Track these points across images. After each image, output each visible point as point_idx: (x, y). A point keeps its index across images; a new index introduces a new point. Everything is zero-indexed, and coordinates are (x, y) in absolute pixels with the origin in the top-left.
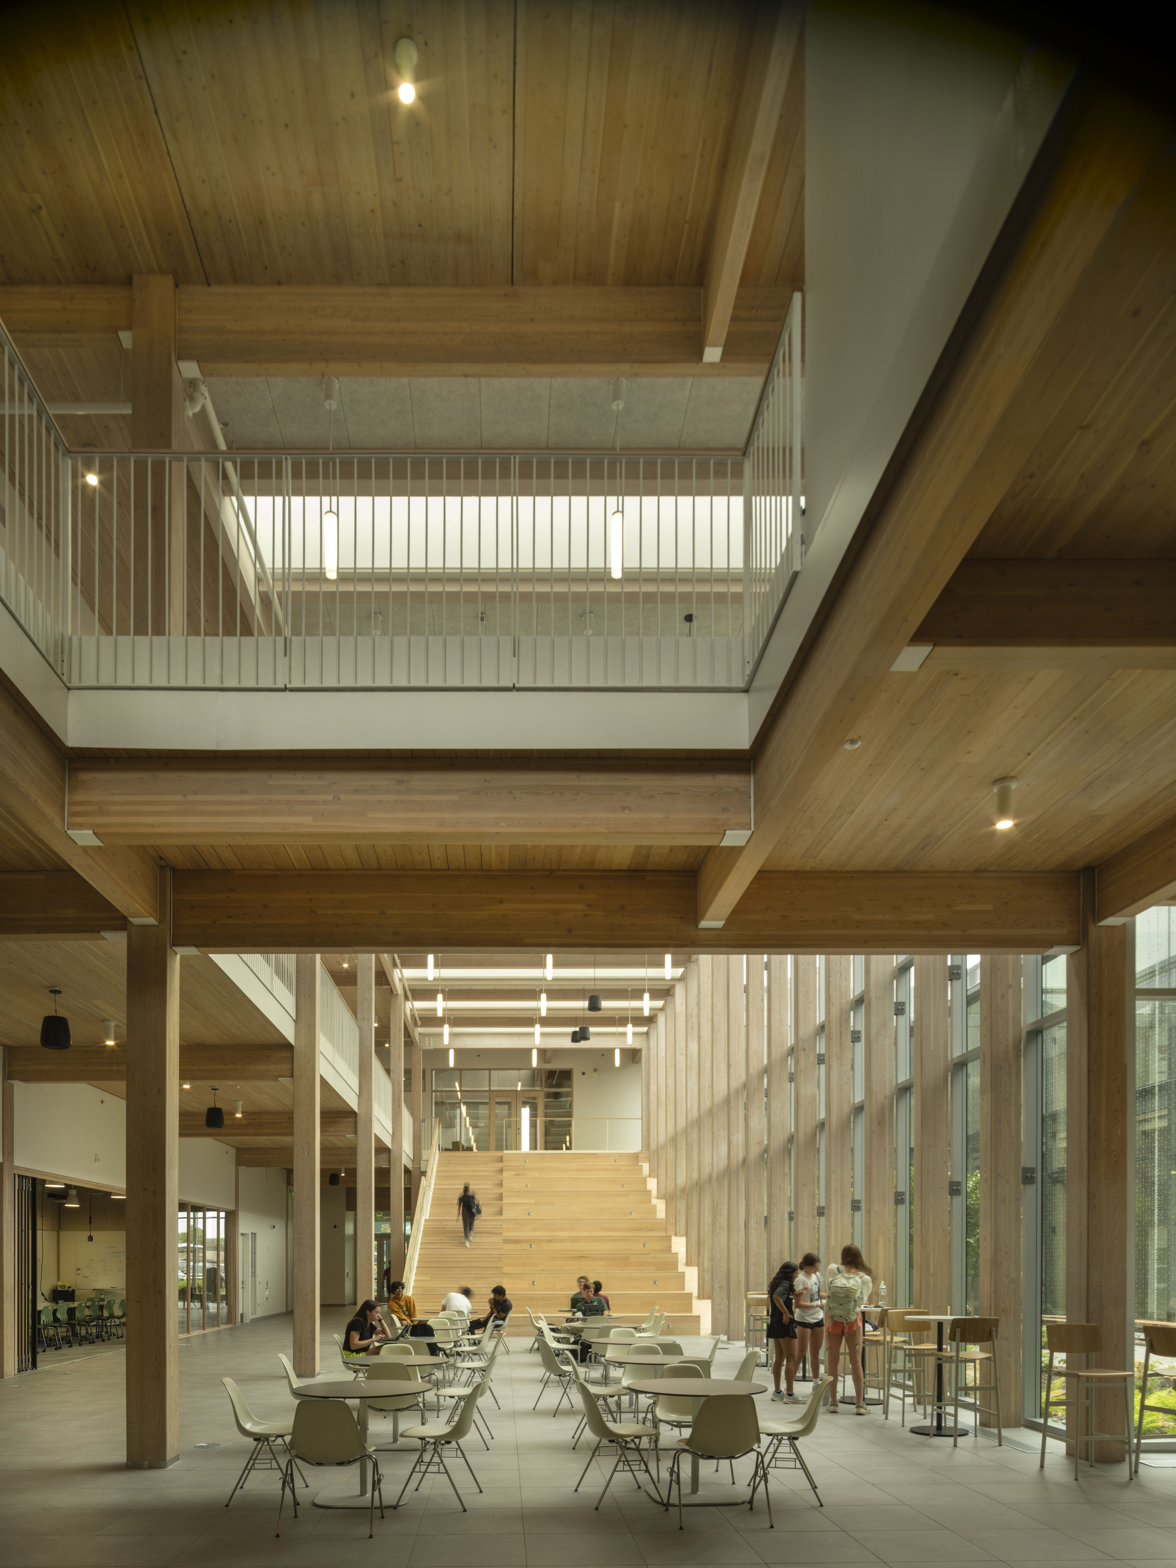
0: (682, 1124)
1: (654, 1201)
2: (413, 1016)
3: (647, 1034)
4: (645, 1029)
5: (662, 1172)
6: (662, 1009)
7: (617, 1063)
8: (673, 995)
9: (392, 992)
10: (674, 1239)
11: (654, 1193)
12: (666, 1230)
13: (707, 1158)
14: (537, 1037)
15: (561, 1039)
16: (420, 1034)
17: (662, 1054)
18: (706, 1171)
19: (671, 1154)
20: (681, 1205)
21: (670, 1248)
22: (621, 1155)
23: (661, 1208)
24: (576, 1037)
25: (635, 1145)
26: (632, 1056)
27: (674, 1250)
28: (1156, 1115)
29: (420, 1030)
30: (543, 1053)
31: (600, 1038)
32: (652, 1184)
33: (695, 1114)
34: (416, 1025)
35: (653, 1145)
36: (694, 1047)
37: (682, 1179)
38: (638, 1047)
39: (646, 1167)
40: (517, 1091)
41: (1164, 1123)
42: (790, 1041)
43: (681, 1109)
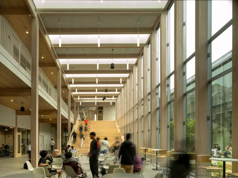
0: (123, 114)
1: (118, 129)
2: (73, 96)
3: (116, 99)
4: (116, 98)
5: (119, 124)
6: (119, 94)
7: (111, 104)
8: (121, 91)
9: (68, 90)
10: (122, 136)
11: (118, 128)
12: (120, 134)
13: (128, 120)
14: (96, 100)
15: (100, 100)
16: (75, 100)
17: (119, 102)
18: (128, 123)
19: (121, 120)
20: (123, 130)
21: (121, 138)
22: (112, 121)
23: (119, 131)
24: (103, 100)
25: (114, 119)
26: (114, 104)
27: (122, 138)
28: (221, 110)
29: (75, 99)
30: (97, 103)
31: (107, 100)
32: (117, 126)
33: (126, 112)
34: (74, 98)
35: (118, 120)
36: (126, 99)
37: (123, 125)
38: (115, 102)
39: (116, 123)
40: (93, 110)
41: (223, 112)
42: (149, 91)
43: (123, 111)
